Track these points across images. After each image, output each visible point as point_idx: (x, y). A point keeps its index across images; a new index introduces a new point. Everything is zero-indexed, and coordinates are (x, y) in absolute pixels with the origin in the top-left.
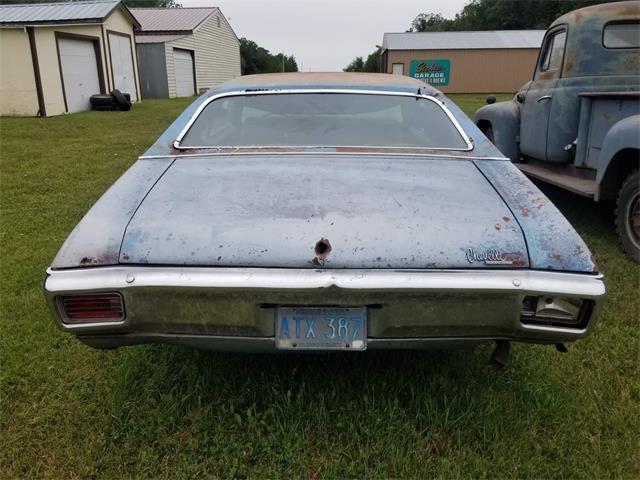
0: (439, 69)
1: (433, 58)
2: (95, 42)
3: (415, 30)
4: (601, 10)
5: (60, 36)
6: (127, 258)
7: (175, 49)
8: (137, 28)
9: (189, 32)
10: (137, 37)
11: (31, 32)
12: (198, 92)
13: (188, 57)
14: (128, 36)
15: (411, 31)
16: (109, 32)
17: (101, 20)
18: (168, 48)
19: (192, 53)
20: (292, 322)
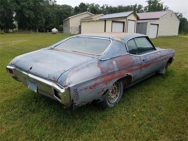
2: (124, 23)
5: (113, 22)
7: (151, 24)
8: (138, 19)
9: (158, 19)
10: (138, 21)
11: (105, 21)
12: (158, 37)
13: (157, 26)
14: (135, 21)
16: (128, 20)
17: (126, 17)
18: (149, 24)
19: (158, 25)
20: (30, 83)
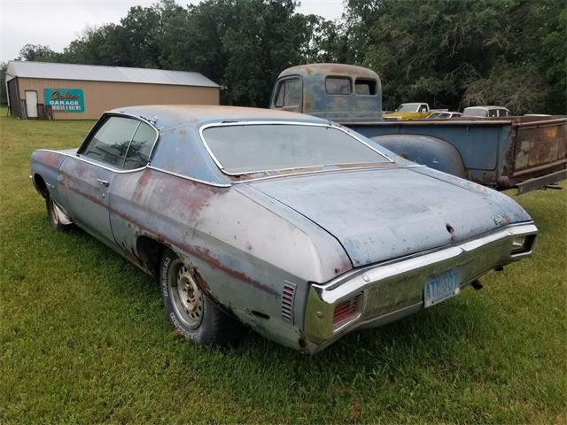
0: (74, 98)
1: (68, 88)
3: (24, 59)
4: (322, 68)
6: (358, 262)
15: (20, 59)
20: (431, 286)
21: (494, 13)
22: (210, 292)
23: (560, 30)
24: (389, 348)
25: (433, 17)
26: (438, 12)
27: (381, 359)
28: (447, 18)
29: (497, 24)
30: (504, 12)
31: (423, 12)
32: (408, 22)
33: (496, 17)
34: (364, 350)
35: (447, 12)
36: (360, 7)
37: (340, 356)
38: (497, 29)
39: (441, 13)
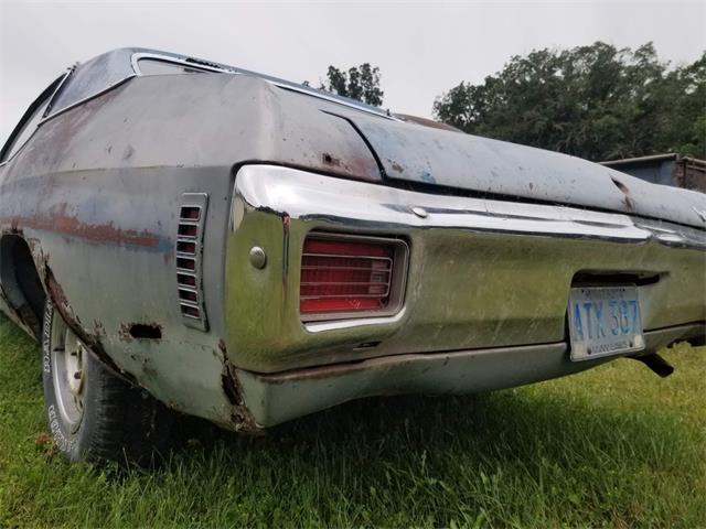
6: (399, 170)
20: (583, 311)
21: (614, 121)
22: (68, 309)
23: (695, 142)
24: (489, 475)
25: (540, 124)
26: (547, 119)
27: (470, 501)
28: (558, 126)
29: (620, 134)
30: (627, 121)
31: (529, 120)
32: (511, 132)
33: (617, 126)
34: (433, 481)
35: (558, 119)
36: (453, 118)
37: (380, 496)
38: (620, 140)
39: (550, 120)
